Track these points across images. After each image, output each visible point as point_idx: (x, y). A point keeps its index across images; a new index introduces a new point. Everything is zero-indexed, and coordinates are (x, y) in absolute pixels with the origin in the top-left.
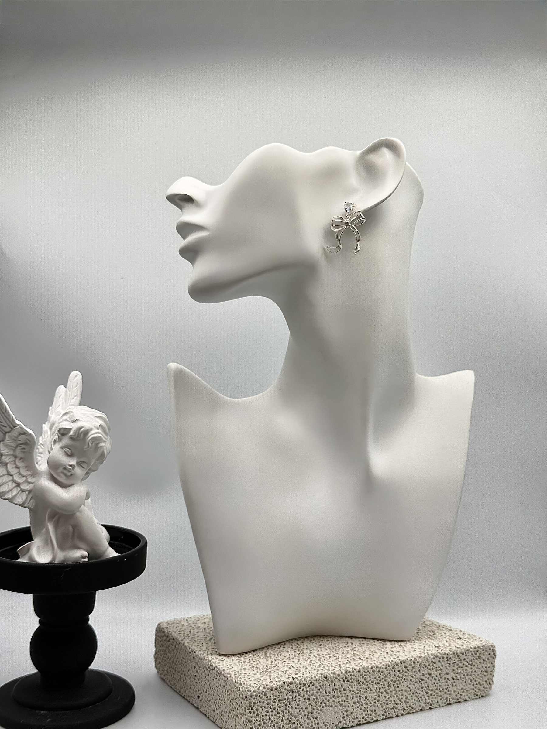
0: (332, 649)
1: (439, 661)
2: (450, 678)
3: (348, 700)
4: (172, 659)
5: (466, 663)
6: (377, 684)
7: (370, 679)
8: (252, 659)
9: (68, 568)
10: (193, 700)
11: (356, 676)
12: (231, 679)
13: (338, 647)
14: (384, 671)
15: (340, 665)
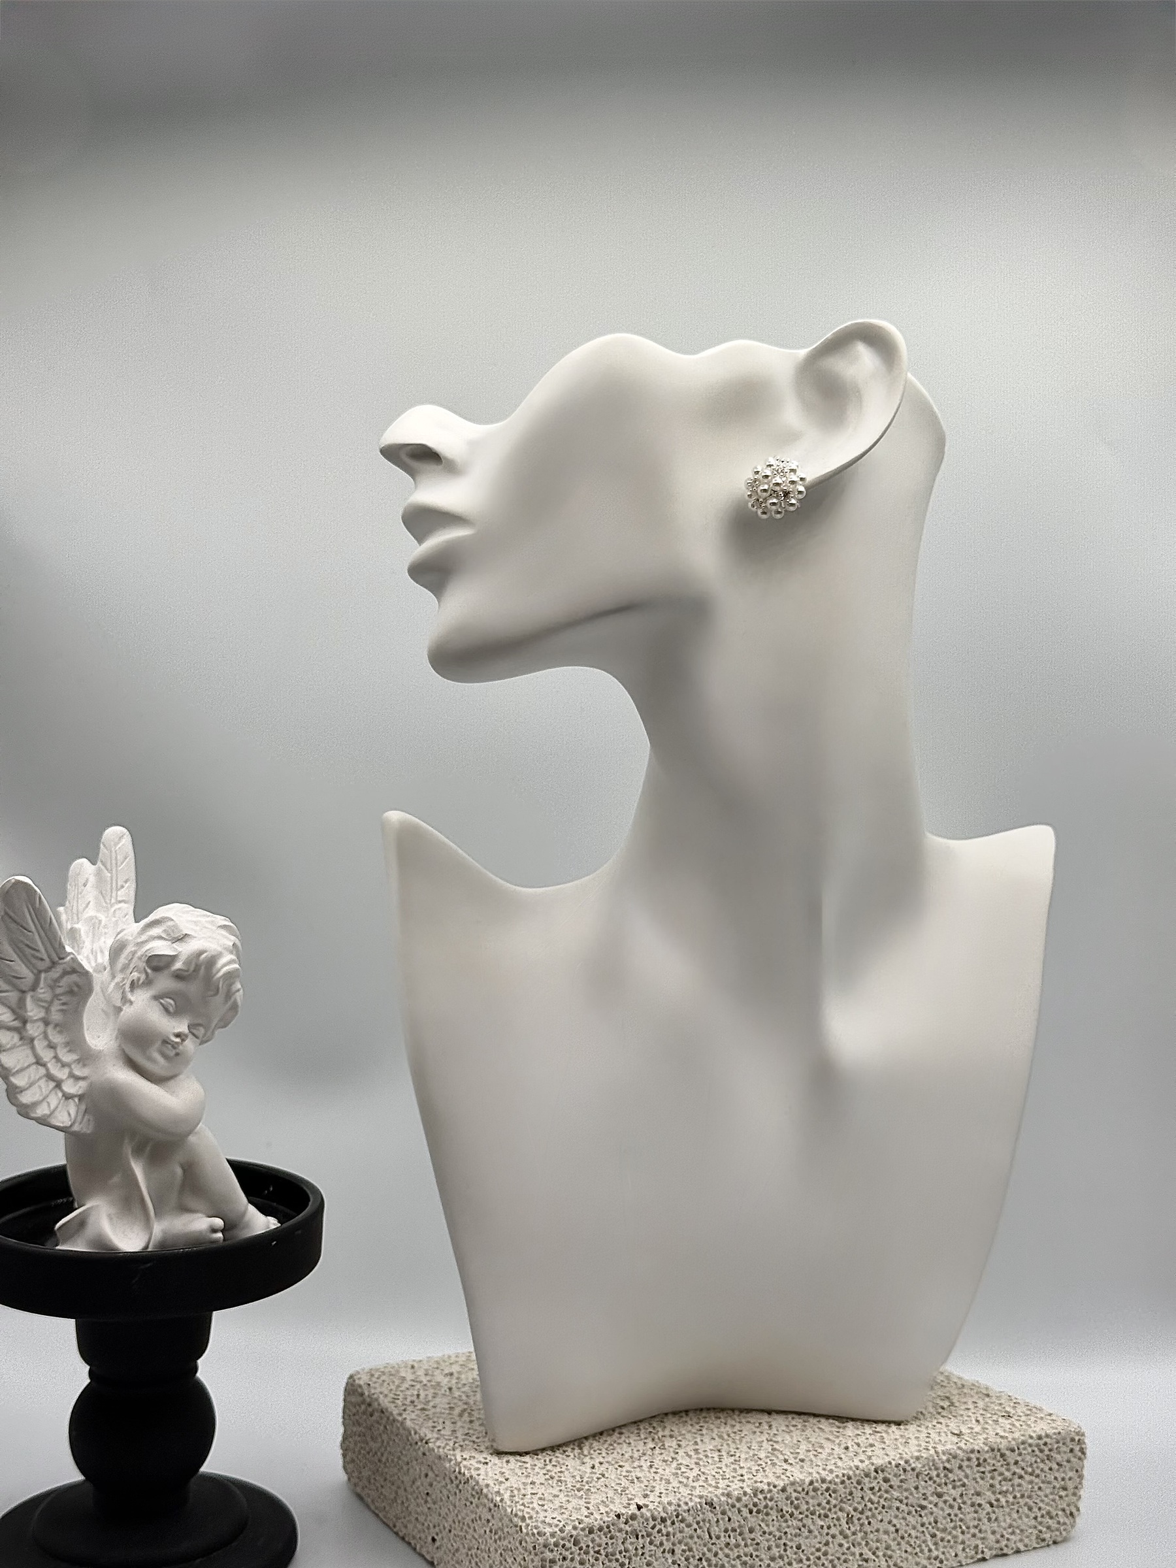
0: (726, 1437)
1: (960, 1467)
2: (983, 1502)
3: (757, 1553)
4: (379, 1454)
5: (1019, 1471)
6: (822, 1517)
7: (807, 1506)
8: (550, 1461)
10: (422, 1546)
11: (776, 1499)
12: (502, 1506)
13: (740, 1433)
14: (838, 1488)
15: (742, 1476)
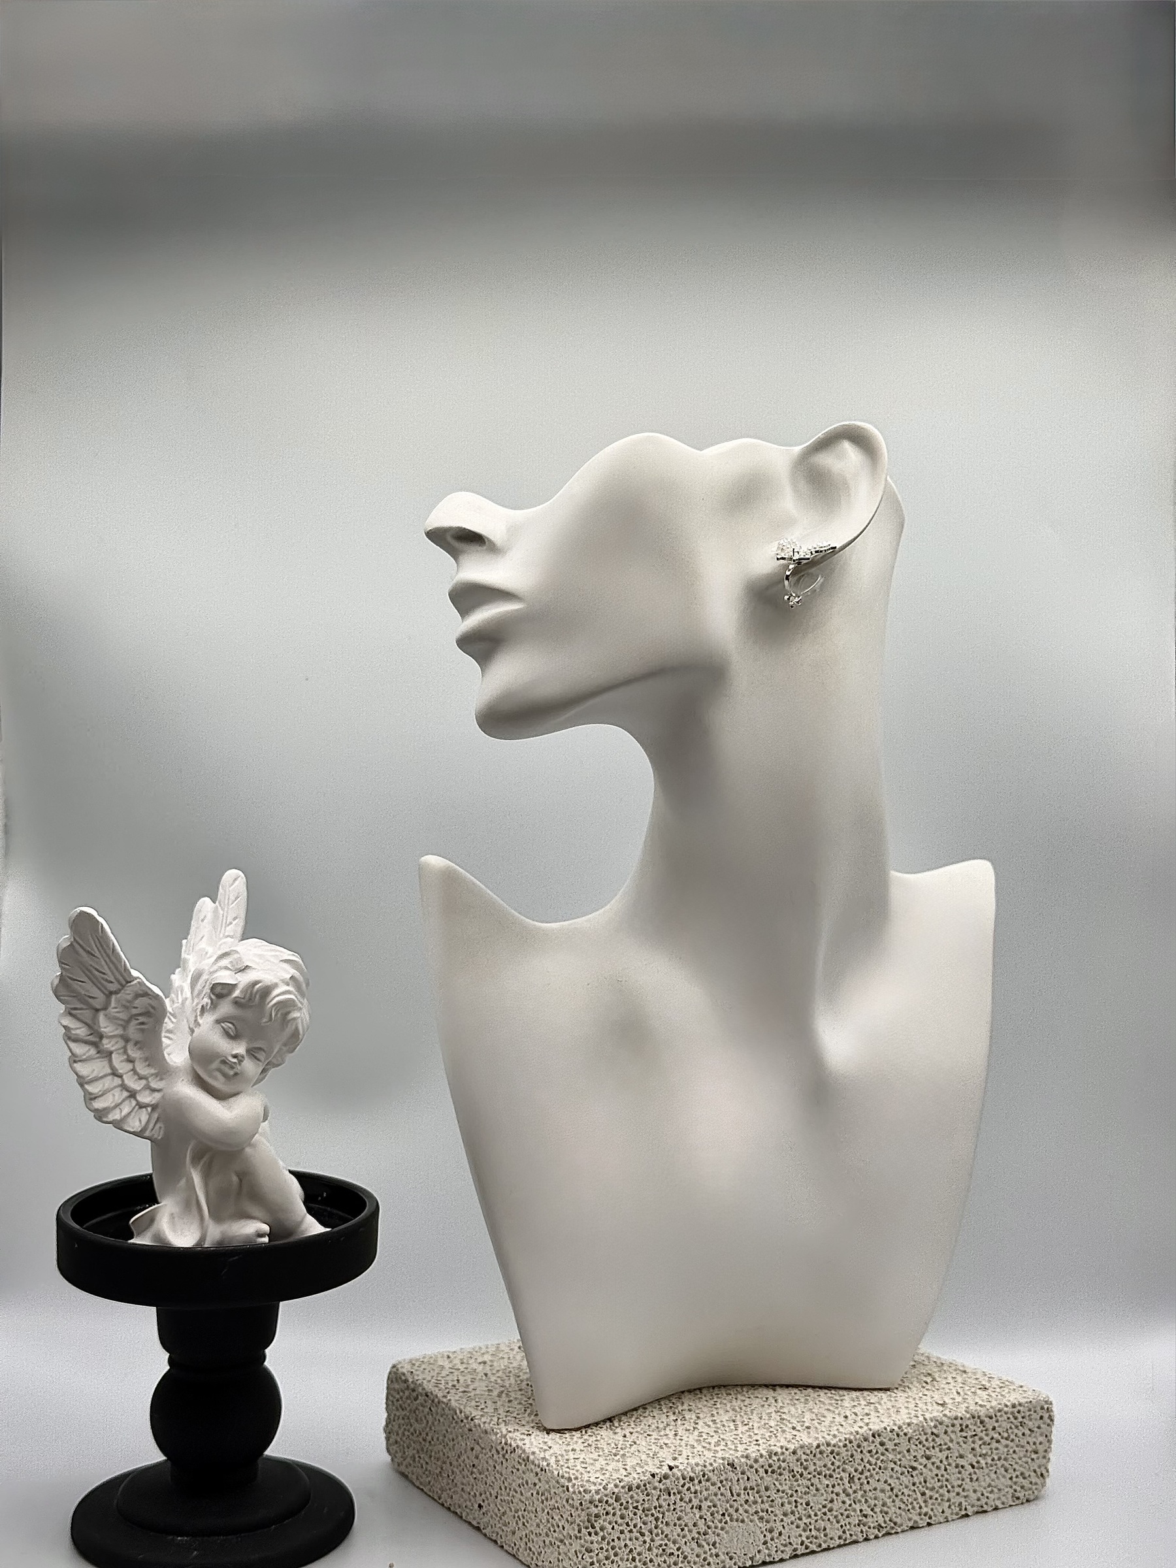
0: (738, 1410)
2: (966, 1464)
3: (772, 1509)
4: (424, 1435)
5: (996, 1436)
6: (828, 1477)
7: (814, 1467)
9: (234, 1257)
10: (468, 1514)
11: (788, 1461)
12: (549, 1470)
13: (749, 1406)
14: (841, 1451)
15: (757, 1441)
